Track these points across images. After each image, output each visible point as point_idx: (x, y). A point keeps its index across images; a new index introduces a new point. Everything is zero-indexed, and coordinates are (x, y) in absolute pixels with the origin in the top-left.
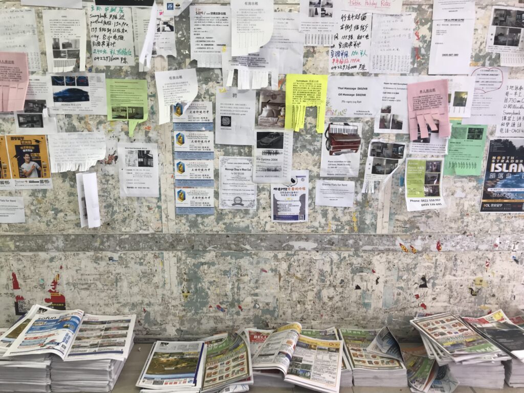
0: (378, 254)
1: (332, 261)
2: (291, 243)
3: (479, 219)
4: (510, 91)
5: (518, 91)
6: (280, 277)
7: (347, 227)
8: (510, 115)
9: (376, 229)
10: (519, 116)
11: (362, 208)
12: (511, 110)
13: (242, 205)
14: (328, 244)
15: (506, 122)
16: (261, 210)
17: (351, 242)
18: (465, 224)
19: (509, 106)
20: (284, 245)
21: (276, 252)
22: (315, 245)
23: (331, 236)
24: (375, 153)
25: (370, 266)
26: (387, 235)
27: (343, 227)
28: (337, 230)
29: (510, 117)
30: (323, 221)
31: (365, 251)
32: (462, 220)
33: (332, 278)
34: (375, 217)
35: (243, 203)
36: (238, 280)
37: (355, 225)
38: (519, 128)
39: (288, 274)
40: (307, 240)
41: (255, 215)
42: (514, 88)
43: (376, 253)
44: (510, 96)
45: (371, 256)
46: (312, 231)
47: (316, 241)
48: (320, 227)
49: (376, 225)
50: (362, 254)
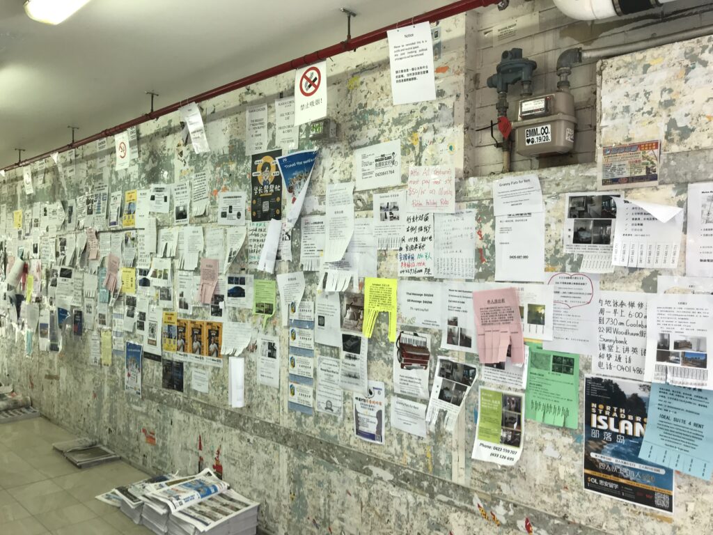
0: (456, 511)
1: (408, 504)
2: (371, 467)
3: (584, 499)
4: (605, 307)
5: (619, 309)
6: (362, 507)
7: (421, 463)
8: (612, 343)
9: (451, 475)
10: (625, 346)
11: (435, 442)
12: (611, 336)
13: (332, 410)
14: (403, 479)
15: (606, 352)
16: (346, 420)
17: (425, 484)
18: (563, 502)
19: (608, 330)
20: (365, 467)
21: (359, 474)
22: (391, 477)
23: (406, 470)
24: (445, 374)
25: (446, 525)
26: (463, 488)
27: (417, 463)
28: (412, 465)
29: (612, 347)
30: (398, 448)
31: (440, 501)
32: (559, 494)
33: (408, 526)
34: (450, 457)
35: (333, 408)
36: (329, 496)
37: (429, 463)
38: (628, 365)
39: (369, 505)
40: (384, 468)
41: (342, 425)
42: (612, 304)
43: (453, 509)
44: (606, 316)
45: (448, 511)
46: (389, 458)
47: (392, 471)
48: (396, 455)
49: (451, 469)
50: (438, 505)
